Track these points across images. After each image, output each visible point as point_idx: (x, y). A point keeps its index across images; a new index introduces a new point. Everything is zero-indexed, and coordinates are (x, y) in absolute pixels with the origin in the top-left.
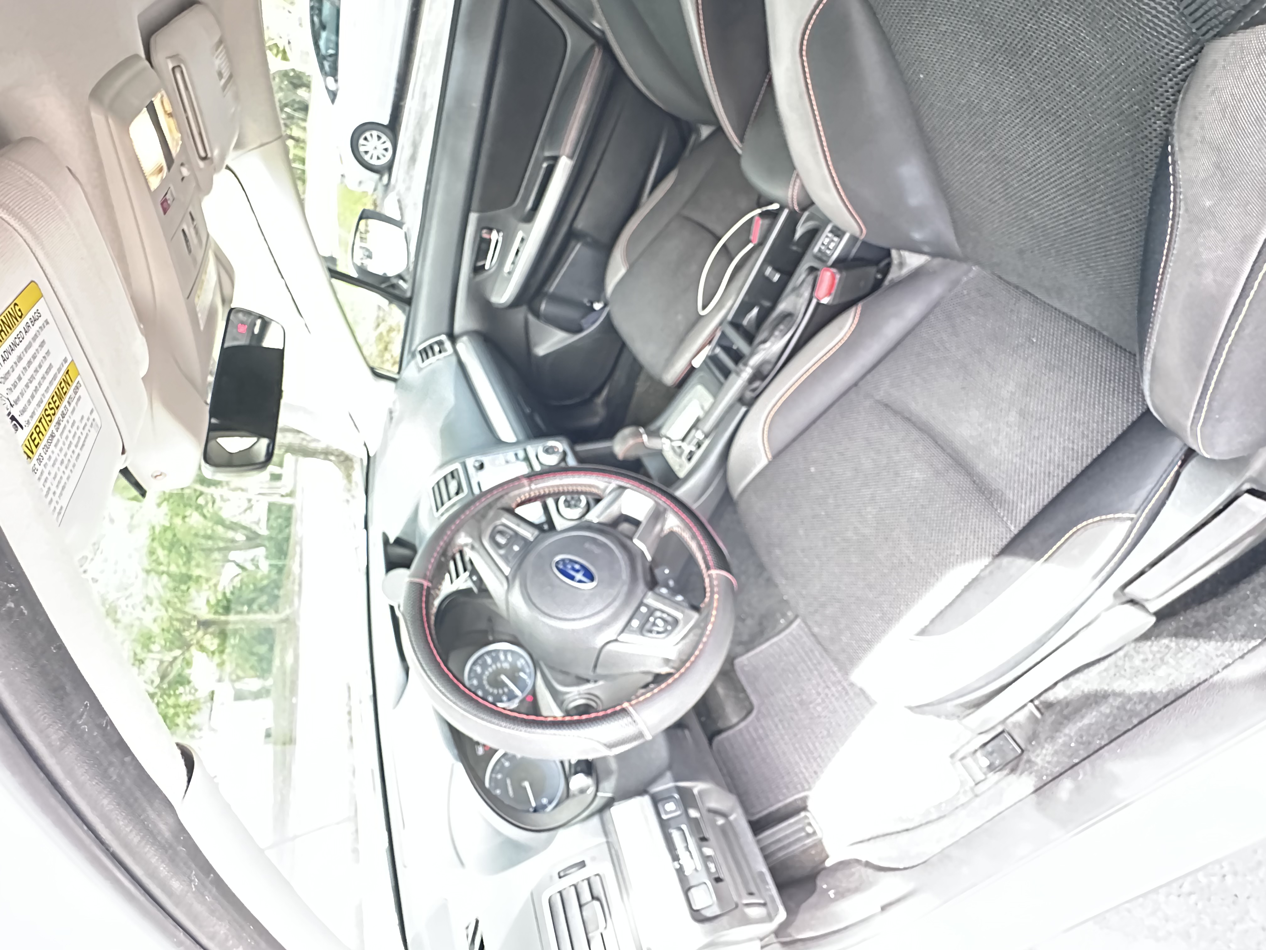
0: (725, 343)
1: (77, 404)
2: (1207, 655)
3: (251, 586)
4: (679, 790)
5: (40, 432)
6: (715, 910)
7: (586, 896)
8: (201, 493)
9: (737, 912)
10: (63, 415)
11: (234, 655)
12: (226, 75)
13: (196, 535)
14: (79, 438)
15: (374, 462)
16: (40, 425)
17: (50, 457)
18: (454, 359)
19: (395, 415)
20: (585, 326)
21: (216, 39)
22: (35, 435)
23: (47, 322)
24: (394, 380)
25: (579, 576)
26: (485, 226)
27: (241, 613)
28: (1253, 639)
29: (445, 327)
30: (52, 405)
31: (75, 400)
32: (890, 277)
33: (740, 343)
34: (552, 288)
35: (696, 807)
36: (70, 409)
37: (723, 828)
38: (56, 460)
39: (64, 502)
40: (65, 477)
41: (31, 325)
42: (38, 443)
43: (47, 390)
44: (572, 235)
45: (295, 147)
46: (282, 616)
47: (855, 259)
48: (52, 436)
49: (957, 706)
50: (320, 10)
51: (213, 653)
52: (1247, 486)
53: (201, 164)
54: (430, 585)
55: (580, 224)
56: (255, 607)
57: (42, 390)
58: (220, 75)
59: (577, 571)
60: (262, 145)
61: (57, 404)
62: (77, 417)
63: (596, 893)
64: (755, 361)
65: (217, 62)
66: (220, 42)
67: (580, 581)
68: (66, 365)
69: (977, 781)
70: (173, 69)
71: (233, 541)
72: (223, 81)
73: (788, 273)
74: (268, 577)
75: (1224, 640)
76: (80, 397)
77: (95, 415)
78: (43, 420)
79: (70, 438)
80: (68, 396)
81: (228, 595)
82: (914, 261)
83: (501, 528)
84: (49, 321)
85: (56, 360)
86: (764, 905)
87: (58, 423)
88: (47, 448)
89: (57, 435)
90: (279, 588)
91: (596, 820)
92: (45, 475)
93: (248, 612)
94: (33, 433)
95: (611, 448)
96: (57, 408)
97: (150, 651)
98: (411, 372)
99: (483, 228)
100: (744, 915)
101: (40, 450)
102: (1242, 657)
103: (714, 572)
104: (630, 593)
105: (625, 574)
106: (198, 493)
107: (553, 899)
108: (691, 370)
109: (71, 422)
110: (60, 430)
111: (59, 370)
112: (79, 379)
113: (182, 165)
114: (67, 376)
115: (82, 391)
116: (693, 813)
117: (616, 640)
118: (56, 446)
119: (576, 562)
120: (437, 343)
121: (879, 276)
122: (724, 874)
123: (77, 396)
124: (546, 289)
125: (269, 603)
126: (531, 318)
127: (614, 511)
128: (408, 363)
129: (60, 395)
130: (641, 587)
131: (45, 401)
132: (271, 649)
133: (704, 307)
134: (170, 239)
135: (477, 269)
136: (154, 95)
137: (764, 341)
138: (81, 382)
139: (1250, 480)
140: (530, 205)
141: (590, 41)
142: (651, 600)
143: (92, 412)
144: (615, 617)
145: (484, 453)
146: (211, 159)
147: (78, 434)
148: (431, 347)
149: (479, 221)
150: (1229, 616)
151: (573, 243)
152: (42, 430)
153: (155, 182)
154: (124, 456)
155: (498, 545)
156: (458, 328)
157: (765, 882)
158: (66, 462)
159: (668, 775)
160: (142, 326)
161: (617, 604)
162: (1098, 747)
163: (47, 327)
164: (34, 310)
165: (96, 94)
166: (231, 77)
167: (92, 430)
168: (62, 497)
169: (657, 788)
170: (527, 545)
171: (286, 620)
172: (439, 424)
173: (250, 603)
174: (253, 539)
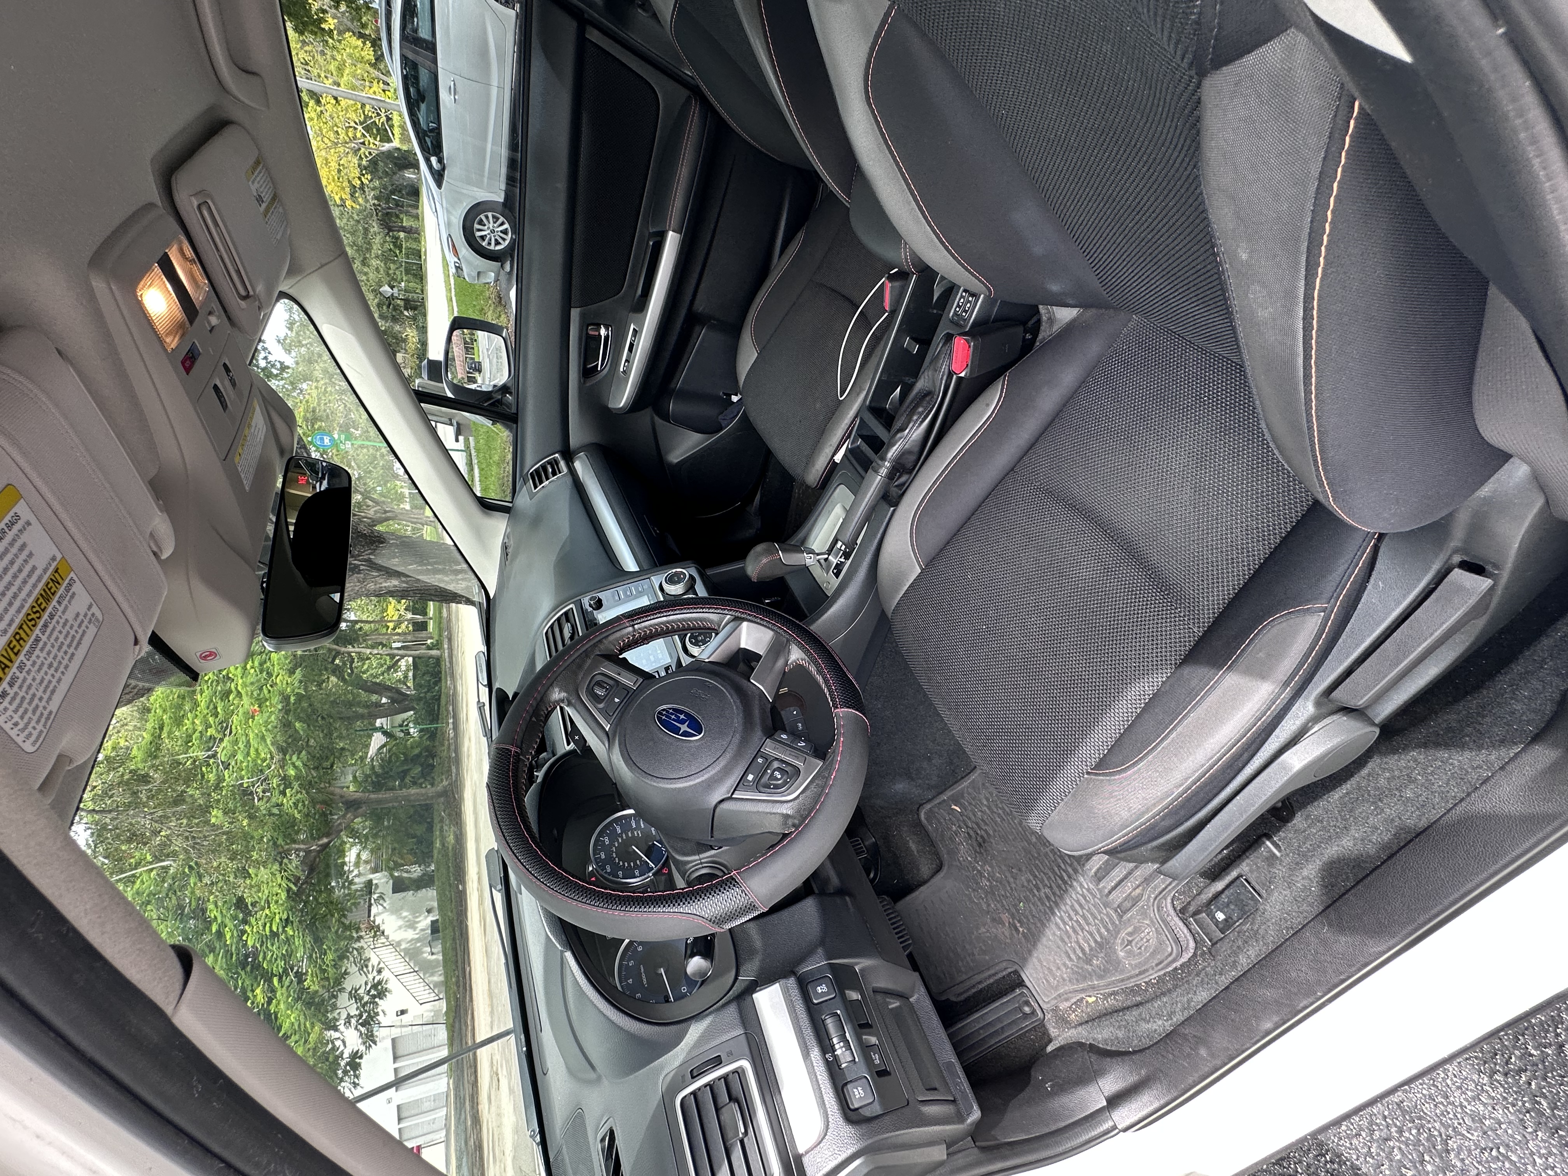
0: (865, 433)
1: (69, 602)
2: (1461, 769)
3: (402, 757)
4: (833, 968)
5: (21, 638)
6: (877, 1109)
7: (724, 1097)
8: (338, 653)
9: (906, 1111)
10: (52, 616)
11: (389, 839)
12: (267, 198)
13: (334, 703)
14: (74, 637)
15: (495, 604)
16: (21, 632)
17: (34, 663)
18: (569, 480)
19: (510, 550)
20: (723, 423)
21: (251, 161)
22: (15, 642)
23: (28, 523)
24: (506, 510)
25: (684, 728)
26: (590, 322)
27: (393, 789)
28: (1515, 744)
29: (557, 444)
30: (38, 608)
31: (68, 598)
32: (1040, 337)
33: (880, 431)
34: (680, 382)
35: (858, 988)
36: (61, 609)
37: (896, 1012)
38: (43, 664)
39: (54, 706)
40: (54, 681)
41: (7, 531)
42: (19, 651)
43: (29, 595)
44: (694, 320)
45: (407, 239)
46: (439, 788)
47: (996, 320)
48: (37, 640)
49: (1152, 849)
50: (416, 78)
51: (366, 837)
52: (1457, 559)
53: (243, 304)
54: (518, 750)
55: (700, 306)
56: (408, 780)
57: (23, 595)
58: (260, 200)
59: (682, 722)
60: (322, 266)
61: (42, 607)
62: (70, 615)
63: (734, 1093)
64: (892, 453)
65: (254, 187)
66: (257, 163)
67: (686, 734)
68: (54, 564)
69: (1215, 940)
70: (199, 207)
71: (378, 705)
72: (264, 205)
73: (925, 343)
74: (419, 744)
75: (1480, 748)
76: (74, 594)
77: (95, 609)
78: (25, 627)
79: (61, 639)
80: (58, 595)
81: (377, 769)
82: (1065, 315)
83: (599, 678)
84: (31, 521)
85: (40, 561)
86: (954, 1101)
87: (45, 626)
88: (30, 653)
89: (44, 638)
90: (433, 756)
91: (732, 1009)
92: (29, 681)
93: (401, 788)
94: (11, 641)
95: (743, 569)
96: (43, 610)
97: (294, 841)
98: (523, 500)
99: (588, 325)
100: (921, 1113)
101: (21, 657)
102: (1502, 768)
103: (842, 711)
104: (744, 741)
105: (738, 721)
106: (334, 653)
107: (687, 1102)
108: (833, 467)
109: (62, 621)
110: (47, 634)
111: (45, 570)
112: (72, 575)
113: (210, 313)
114: (56, 575)
115: (77, 587)
116: (854, 995)
117: (730, 798)
118: (42, 650)
119: (681, 712)
120: (549, 462)
121: (1028, 336)
122: (894, 1066)
123: (70, 594)
124: (672, 386)
125: (423, 775)
126: (657, 419)
127: (729, 647)
128: (521, 489)
129: (47, 595)
130: (758, 733)
131: (27, 606)
132: (430, 829)
133: (843, 392)
134: (196, 400)
135: (587, 372)
136: (169, 245)
137: (902, 430)
138: (75, 578)
139: (1456, 551)
140: (639, 292)
141: (684, 93)
142: (770, 748)
143: (90, 607)
144: (726, 771)
145: (603, 587)
146: (256, 297)
147: (72, 632)
148: (544, 467)
149: (583, 316)
150: (1483, 717)
151: (697, 329)
152: (23, 635)
153: (172, 342)
154: (138, 647)
155: (596, 699)
156: (575, 440)
157: (955, 1075)
158: (55, 665)
159: (820, 951)
160: (161, 502)
161: (728, 756)
162: (1343, 890)
163: (29, 528)
164: (11, 513)
165: (97, 260)
166: (274, 198)
167: (91, 626)
168: (51, 703)
169: (807, 968)
170: (629, 695)
171: (445, 793)
172: (553, 558)
173: (403, 775)
174: (400, 701)
